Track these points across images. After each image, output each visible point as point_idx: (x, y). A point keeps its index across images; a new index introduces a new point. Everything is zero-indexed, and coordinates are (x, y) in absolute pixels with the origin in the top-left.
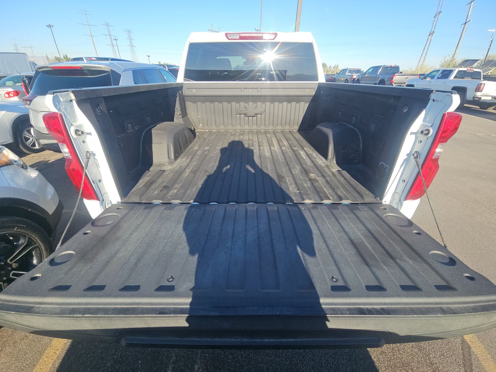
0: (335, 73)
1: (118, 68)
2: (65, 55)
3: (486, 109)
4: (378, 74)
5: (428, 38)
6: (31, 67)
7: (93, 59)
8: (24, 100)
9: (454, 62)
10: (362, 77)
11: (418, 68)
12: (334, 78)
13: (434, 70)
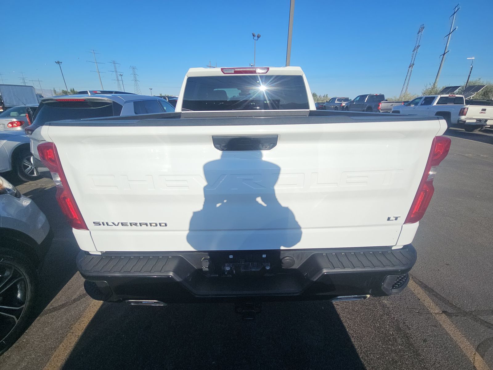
0: (325, 101)
1: (120, 100)
2: (72, 89)
3: (472, 130)
4: (365, 102)
5: (409, 70)
6: (38, 100)
7: (98, 92)
8: (26, 130)
9: (435, 90)
10: (350, 105)
11: (402, 96)
12: (325, 106)
13: (416, 97)
